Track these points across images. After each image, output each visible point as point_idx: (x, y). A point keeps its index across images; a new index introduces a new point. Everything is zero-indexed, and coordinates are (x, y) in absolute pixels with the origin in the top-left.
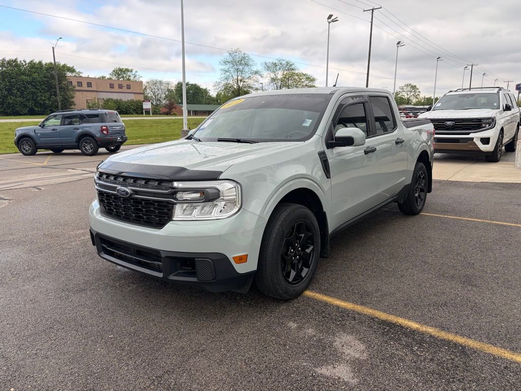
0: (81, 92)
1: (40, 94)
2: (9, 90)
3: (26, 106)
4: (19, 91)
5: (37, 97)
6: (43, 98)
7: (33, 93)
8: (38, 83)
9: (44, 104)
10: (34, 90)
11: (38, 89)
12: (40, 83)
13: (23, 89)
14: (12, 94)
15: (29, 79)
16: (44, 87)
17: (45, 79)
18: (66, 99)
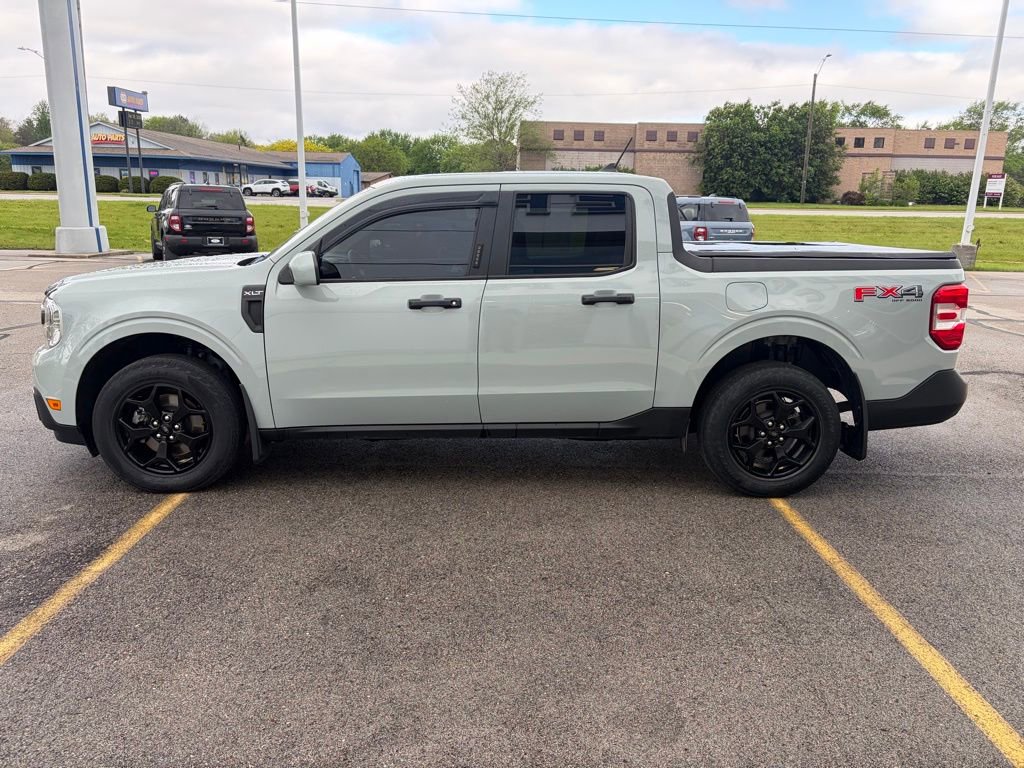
0: (858, 159)
1: (777, 164)
2: (727, 158)
3: (749, 185)
4: (742, 159)
5: (771, 170)
6: (781, 171)
7: (766, 162)
8: (776, 143)
9: (780, 182)
10: (769, 157)
11: (776, 155)
12: (781, 142)
13: (749, 155)
14: (730, 165)
15: (762, 137)
16: (786, 150)
17: (791, 136)
18: (824, 173)
